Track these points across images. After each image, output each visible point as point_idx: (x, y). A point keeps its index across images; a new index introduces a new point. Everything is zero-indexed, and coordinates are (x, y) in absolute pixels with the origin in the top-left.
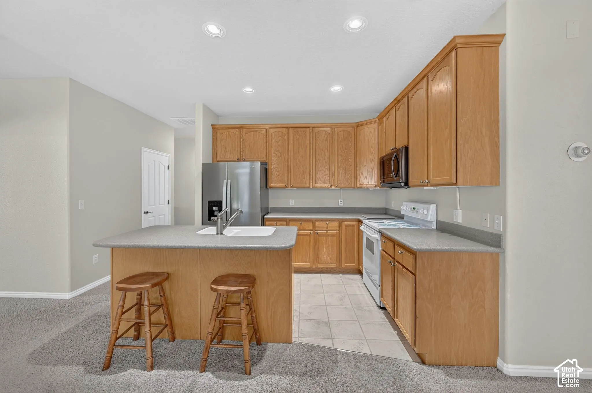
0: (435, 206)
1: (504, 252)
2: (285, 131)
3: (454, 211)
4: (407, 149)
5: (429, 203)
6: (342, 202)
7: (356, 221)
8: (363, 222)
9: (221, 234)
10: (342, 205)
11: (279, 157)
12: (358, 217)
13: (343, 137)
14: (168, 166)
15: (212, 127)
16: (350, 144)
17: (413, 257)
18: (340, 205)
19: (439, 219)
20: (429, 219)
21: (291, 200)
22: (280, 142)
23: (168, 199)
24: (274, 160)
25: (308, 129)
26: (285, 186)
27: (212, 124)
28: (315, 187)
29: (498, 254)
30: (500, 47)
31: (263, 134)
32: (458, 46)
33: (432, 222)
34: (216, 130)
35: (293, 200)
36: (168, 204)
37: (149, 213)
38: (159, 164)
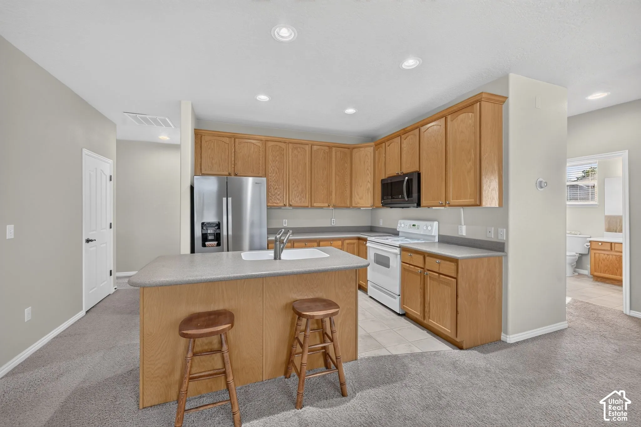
0: (437, 222)
1: (506, 256)
2: (283, 145)
3: (459, 226)
4: (419, 175)
5: (433, 220)
6: (334, 222)
7: (356, 239)
8: (368, 239)
9: (280, 259)
10: (334, 224)
11: (276, 173)
12: (358, 235)
13: (340, 157)
14: (111, 176)
15: (195, 132)
16: (346, 165)
17: (455, 264)
18: (332, 224)
19: (441, 234)
20: (433, 234)
21: (284, 220)
22: (278, 157)
23: (110, 221)
24: (271, 176)
25: (307, 146)
26: (284, 205)
27: (196, 128)
28: (313, 206)
29: (502, 256)
30: (503, 105)
31: (259, 146)
32: (483, 100)
33: (435, 236)
34: (199, 136)
35: (286, 220)
36: (111, 227)
37: (91, 241)
38: (101, 173)
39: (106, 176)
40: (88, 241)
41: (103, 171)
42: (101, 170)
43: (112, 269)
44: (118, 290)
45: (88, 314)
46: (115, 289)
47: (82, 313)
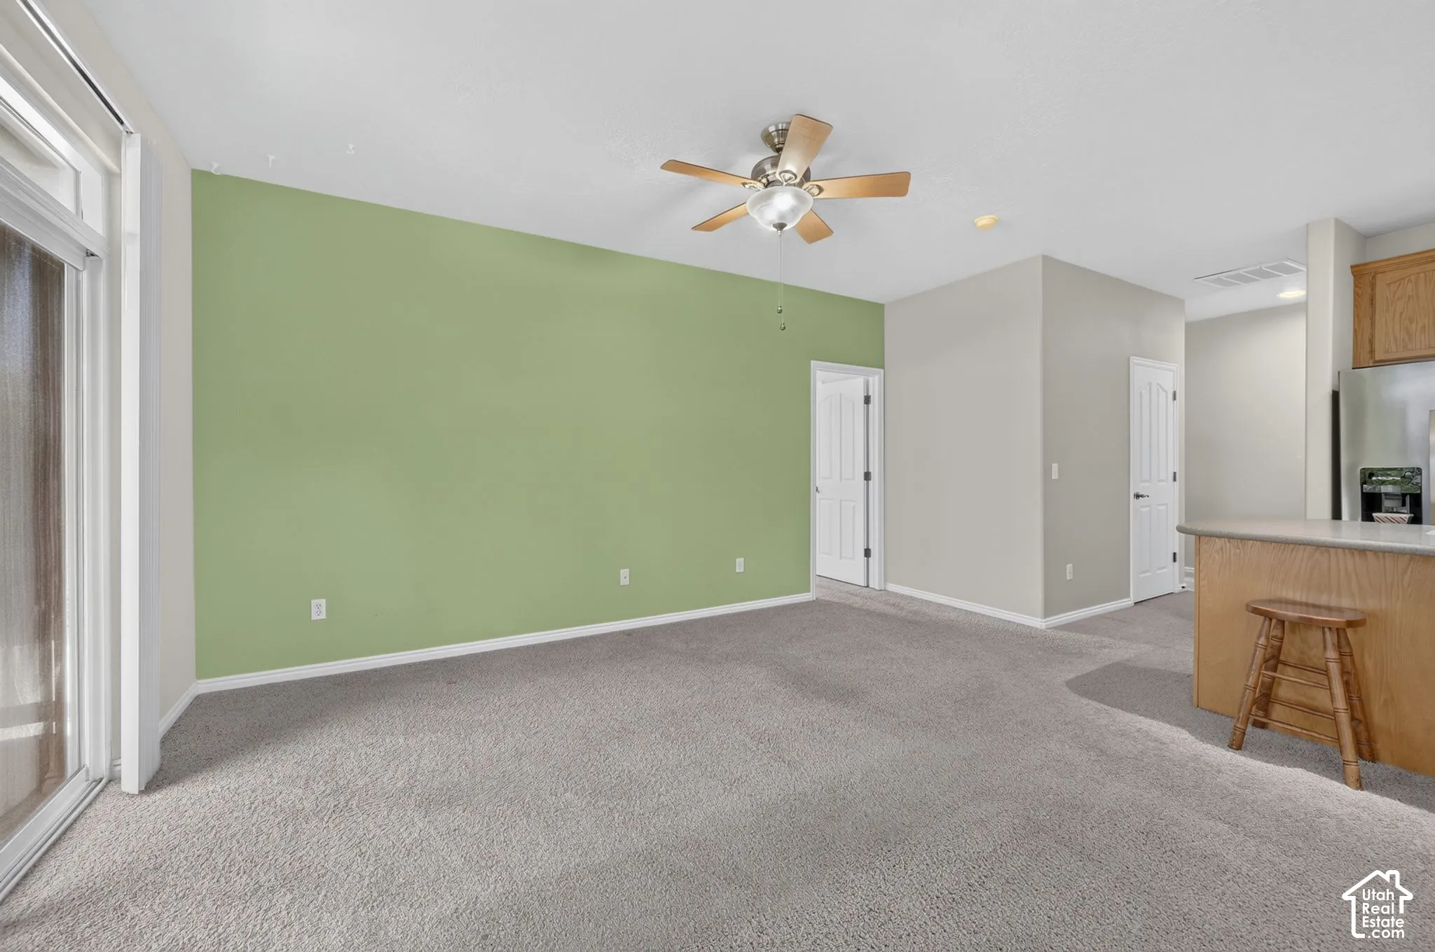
14: (1174, 394)
15: (1353, 272)
23: (1174, 470)
27: (1355, 263)
34: (1368, 277)
36: (1175, 480)
37: (1142, 496)
38: (1158, 389)
39: (1166, 392)
40: (1137, 496)
41: (1161, 386)
42: (1158, 384)
43: (1176, 551)
44: (1187, 591)
45: (1138, 607)
46: (1183, 587)
47: (1128, 602)
